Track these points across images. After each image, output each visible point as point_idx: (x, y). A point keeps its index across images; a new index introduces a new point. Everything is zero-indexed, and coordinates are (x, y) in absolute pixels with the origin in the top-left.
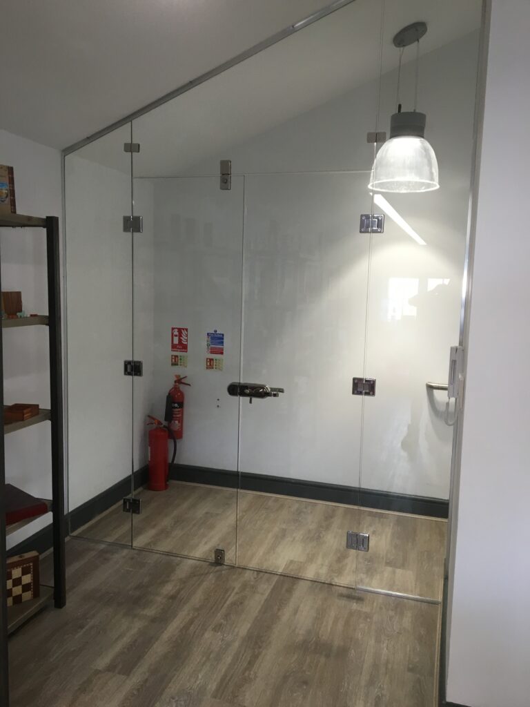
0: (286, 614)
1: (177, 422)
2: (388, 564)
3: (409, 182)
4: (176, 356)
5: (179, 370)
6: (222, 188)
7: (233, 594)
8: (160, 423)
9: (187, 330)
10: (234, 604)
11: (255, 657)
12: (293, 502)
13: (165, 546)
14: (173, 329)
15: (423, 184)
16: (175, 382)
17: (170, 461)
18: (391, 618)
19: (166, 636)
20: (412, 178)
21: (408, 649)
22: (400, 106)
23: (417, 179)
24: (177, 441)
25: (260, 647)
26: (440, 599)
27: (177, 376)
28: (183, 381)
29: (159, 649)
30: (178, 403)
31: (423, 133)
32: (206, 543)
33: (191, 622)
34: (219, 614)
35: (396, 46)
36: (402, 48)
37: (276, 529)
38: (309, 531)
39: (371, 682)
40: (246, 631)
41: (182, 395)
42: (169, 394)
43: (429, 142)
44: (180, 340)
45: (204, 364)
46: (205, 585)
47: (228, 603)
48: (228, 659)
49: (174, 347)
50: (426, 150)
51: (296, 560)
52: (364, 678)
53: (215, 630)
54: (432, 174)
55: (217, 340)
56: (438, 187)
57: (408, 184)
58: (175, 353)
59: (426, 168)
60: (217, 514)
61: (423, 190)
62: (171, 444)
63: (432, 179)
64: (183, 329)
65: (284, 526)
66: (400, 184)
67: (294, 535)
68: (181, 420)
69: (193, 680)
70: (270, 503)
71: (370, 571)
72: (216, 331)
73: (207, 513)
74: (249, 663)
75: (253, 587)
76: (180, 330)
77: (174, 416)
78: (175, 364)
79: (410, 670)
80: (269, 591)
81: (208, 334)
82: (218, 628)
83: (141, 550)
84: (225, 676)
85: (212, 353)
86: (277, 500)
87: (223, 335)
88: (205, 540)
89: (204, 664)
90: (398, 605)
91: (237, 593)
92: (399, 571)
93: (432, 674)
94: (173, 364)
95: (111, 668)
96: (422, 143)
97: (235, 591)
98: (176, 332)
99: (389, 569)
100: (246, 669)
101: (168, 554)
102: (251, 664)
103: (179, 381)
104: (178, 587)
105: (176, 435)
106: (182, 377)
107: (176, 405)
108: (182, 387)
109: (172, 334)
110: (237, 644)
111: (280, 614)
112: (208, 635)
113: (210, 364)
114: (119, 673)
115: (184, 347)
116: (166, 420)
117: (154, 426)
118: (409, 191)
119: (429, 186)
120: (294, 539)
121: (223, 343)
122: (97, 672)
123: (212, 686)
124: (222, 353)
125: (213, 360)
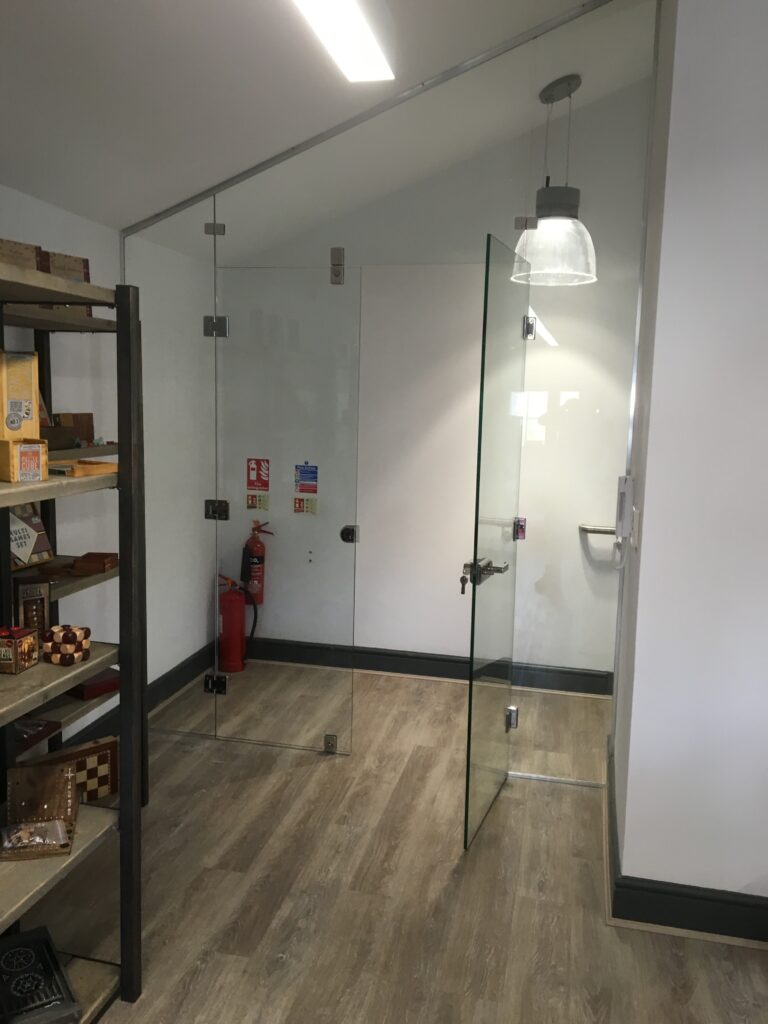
0: (422, 804)
1: (256, 582)
2: (538, 746)
3: (558, 274)
4: (254, 497)
5: (258, 515)
6: (334, 283)
7: (353, 785)
8: (234, 584)
9: (268, 461)
10: (357, 795)
11: (394, 848)
12: (410, 681)
13: (256, 734)
14: (249, 460)
15: (576, 276)
16: (254, 530)
17: (248, 632)
18: (547, 804)
19: (281, 830)
20: (564, 269)
21: (571, 834)
22: (548, 179)
23: (571, 271)
24: (258, 606)
25: (397, 838)
26: (604, 781)
27: (256, 522)
28: (263, 528)
29: (275, 844)
30: (258, 558)
31: (577, 212)
32: (308, 731)
33: (309, 815)
34: (341, 806)
35: (543, 102)
36: (550, 105)
37: (395, 712)
38: (436, 713)
39: (532, 868)
40: (377, 821)
41: (263, 547)
42: (247, 545)
43: (583, 223)
44: (259, 475)
45: (291, 506)
46: (316, 776)
47: (349, 794)
48: (360, 853)
49: (250, 484)
50: (580, 233)
51: (425, 745)
52: (524, 865)
53: (339, 822)
54: (588, 264)
55: (308, 475)
56: (595, 279)
57: (557, 276)
58: (253, 492)
59: (582, 258)
60: (317, 698)
61: (575, 283)
62: (249, 610)
63: (588, 271)
64: (263, 461)
65: (404, 709)
66: (548, 276)
67: (419, 717)
68: (261, 580)
69: (323, 874)
70: (382, 682)
71: (516, 756)
72: (307, 463)
73: (302, 696)
74: (387, 854)
75: (376, 776)
76: (258, 462)
77: (253, 574)
78: (251, 506)
79: (575, 855)
80: (397, 780)
81: (296, 467)
82: (343, 820)
83: (227, 740)
84: (361, 868)
85: (302, 491)
86: (389, 679)
87: (316, 467)
88: (306, 727)
89: (334, 856)
90: (555, 790)
91: (359, 784)
92: (552, 755)
93: (601, 859)
94: (249, 507)
95: (223, 865)
96: (576, 226)
97: (355, 782)
98: (253, 465)
99: (539, 753)
100: (384, 861)
101: (264, 744)
102: (388, 856)
103: (258, 528)
104: (284, 779)
105: (254, 600)
106: (262, 523)
107: (256, 560)
108: (262, 537)
109: (249, 467)
110: (368, 836)
111: (414, 803)
112: (332, 828)
113: (299, 506)
114: (234, 869)
115: (265, 485)
116: (242, 579)
117: (227, 588)
118: (558, 284)
119: (583, 278)
120: (419, 722)
121: (316, 478)
122: (207, 870)
123: (348, 879)
124: (315, 492)
125: (303, 500)
